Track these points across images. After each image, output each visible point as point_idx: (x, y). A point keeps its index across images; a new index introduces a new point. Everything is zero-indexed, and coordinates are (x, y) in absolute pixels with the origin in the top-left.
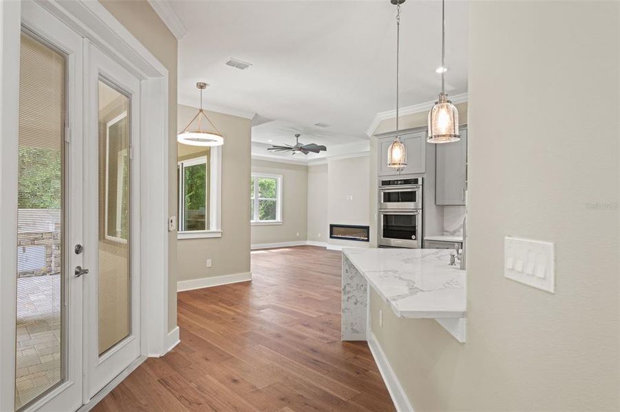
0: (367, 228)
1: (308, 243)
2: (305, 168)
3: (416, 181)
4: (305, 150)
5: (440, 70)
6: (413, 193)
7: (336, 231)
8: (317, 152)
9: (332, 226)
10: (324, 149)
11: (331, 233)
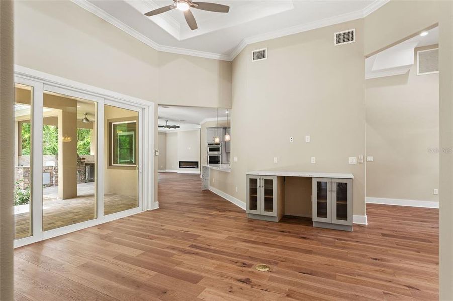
0: (197, 162)
1: (167, 171)
2: (165, 134)
3: (220, 144)
4: (170, 127)
5: (227, 112)
6: (219, 148)
7: (182, 164)
8: (175, 128)
9: (180, 162)
10: (179, 127)
11: (180, 165)
